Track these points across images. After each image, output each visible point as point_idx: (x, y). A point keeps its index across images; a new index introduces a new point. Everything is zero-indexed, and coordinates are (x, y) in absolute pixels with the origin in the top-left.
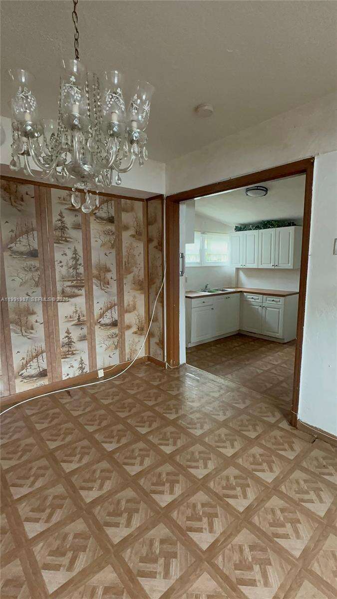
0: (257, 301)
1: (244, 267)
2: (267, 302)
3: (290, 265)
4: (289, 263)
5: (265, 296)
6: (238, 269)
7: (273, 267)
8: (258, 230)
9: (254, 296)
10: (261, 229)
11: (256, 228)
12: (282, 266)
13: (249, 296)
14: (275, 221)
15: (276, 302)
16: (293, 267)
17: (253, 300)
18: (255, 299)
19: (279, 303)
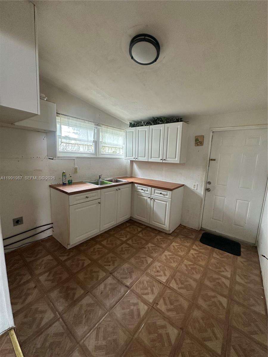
0: (146, 192)
1: (136, 160)
2: (155, 194)
3: (177, 159)
4: (176, 158)
5: (153, 189)
6: (132, 162)
7: (161, 161)
8: (148, 126)
9: (144, 187)
10: (151, 125)
11: (147, 124)
12: (169, 160)
13: (139, 187)
14: (164, 117)
15: (164, 195)
16: (180, 161)
17: (143, 191)
18: (144, 191)
19: (166, 196)
